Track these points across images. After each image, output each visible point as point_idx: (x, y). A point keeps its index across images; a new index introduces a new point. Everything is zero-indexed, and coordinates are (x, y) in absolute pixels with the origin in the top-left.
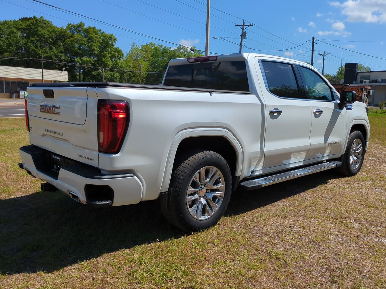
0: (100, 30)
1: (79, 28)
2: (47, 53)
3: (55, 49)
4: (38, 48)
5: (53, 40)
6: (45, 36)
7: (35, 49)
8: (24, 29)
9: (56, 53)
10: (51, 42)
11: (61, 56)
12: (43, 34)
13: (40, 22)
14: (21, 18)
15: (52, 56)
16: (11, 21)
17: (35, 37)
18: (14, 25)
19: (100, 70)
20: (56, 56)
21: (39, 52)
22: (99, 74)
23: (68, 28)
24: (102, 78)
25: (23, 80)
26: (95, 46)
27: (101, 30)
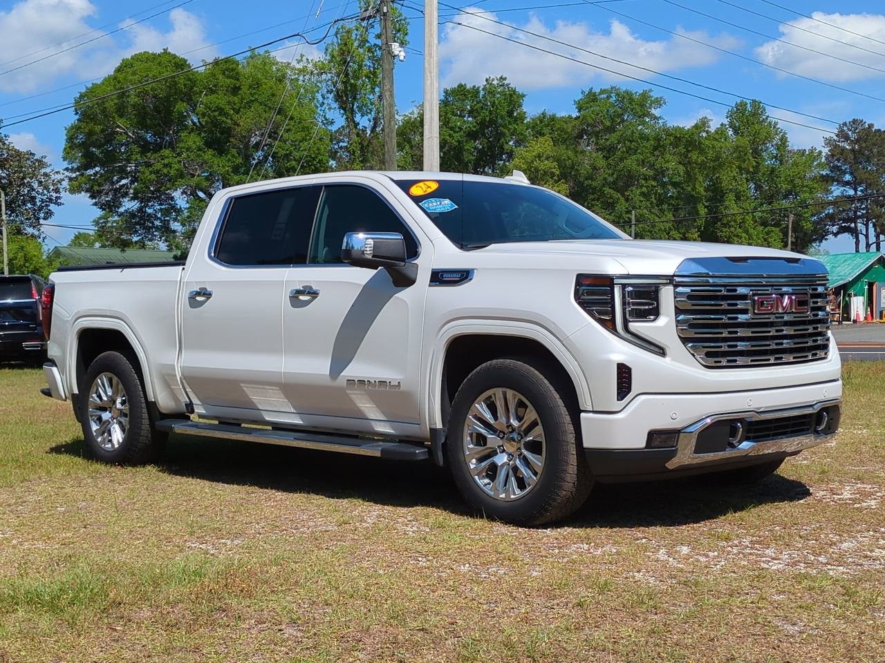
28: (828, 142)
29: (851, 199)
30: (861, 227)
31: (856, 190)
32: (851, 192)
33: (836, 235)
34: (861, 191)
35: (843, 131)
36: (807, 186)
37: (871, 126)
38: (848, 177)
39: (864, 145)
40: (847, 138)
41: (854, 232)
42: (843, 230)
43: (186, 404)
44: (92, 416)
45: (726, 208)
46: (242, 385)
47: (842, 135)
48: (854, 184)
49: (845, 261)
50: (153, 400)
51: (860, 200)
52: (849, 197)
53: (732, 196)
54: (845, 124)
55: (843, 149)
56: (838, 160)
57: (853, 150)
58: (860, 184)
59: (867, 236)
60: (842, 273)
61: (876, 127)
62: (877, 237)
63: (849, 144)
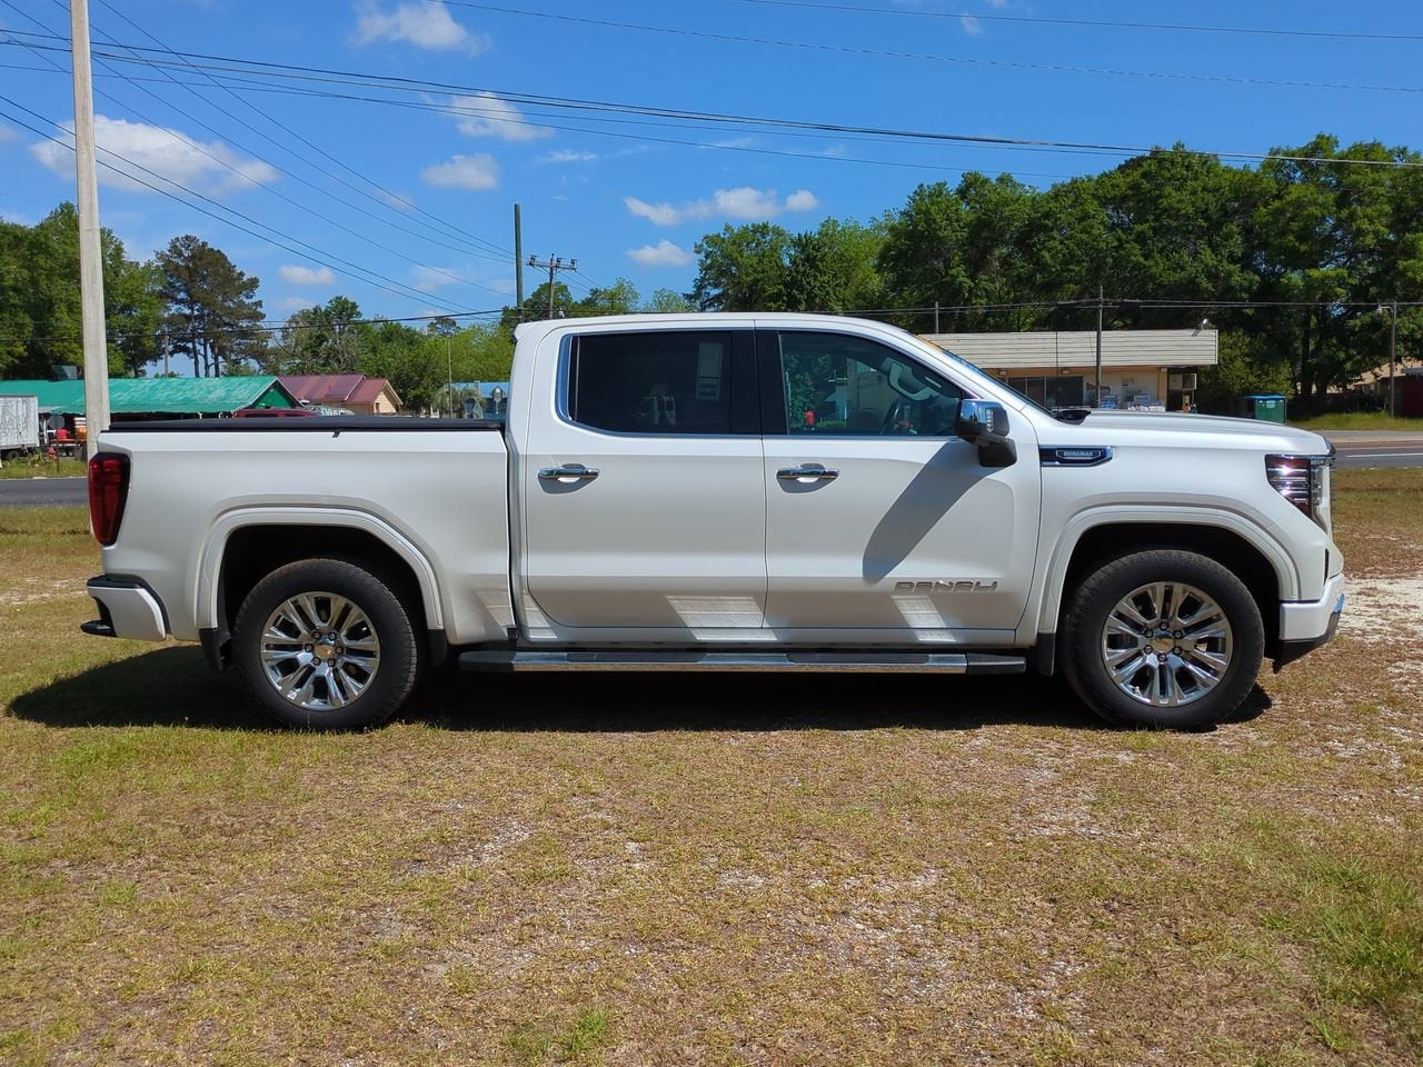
0: (1403, 151)
1: (1313, 159)
2: (1183, 269)
3: (1209, 252)
4: (1153, 258)
5: (1207, 219)
6: (1179, 210)
7: (1142, 259)
8: (1124, 198)
9: (1211, 263)
10: (1200, 227)
11: (1229, 275)
12: (1175, 205)
13: (1172, 162)
14: (1123, 163)
15: (1197, 277)
16: (1090, 180)
17: (1147, 221)
18: (1096, 190)
19: (1380, 309)
20: (1212, 276)
21: (1153, 270)
22: (1376, 325)
23: (1267, 165)
24: (1386, 337)
25: (1065, 372)
26: (1365, 216)
27: (1405, 149)
28: (161, 256)
29: (188, 318)
30: (200, 348)
31: (193, 309)
32: (187, 311)
33: (171, 354)
34: (197, 310)
35: (176, 246)
36: (146, 302)
37: (204, 244)
38: (182, 295)
39: (199, 263)
40: (180, 254)
41: (193, 353)
42: (178, 349)
43: (509, 629)
44: (267, 661)
45: (57, 320)
46: (668, 597)
47: (174, 249)
48: (190, 304)
49: (240, 384)
50: (442, 627)
51: (196, 317)
52: (186, 316)
53: (64, 308)
54: (177, 239)
55: (177, 266)
56: (171, 276)
57: (187, 267)
58: (195, 302)
59: (205, 357)
60: (241, 397)
61: (209, 246)
62: (216, 359)
63: (183, 261)
